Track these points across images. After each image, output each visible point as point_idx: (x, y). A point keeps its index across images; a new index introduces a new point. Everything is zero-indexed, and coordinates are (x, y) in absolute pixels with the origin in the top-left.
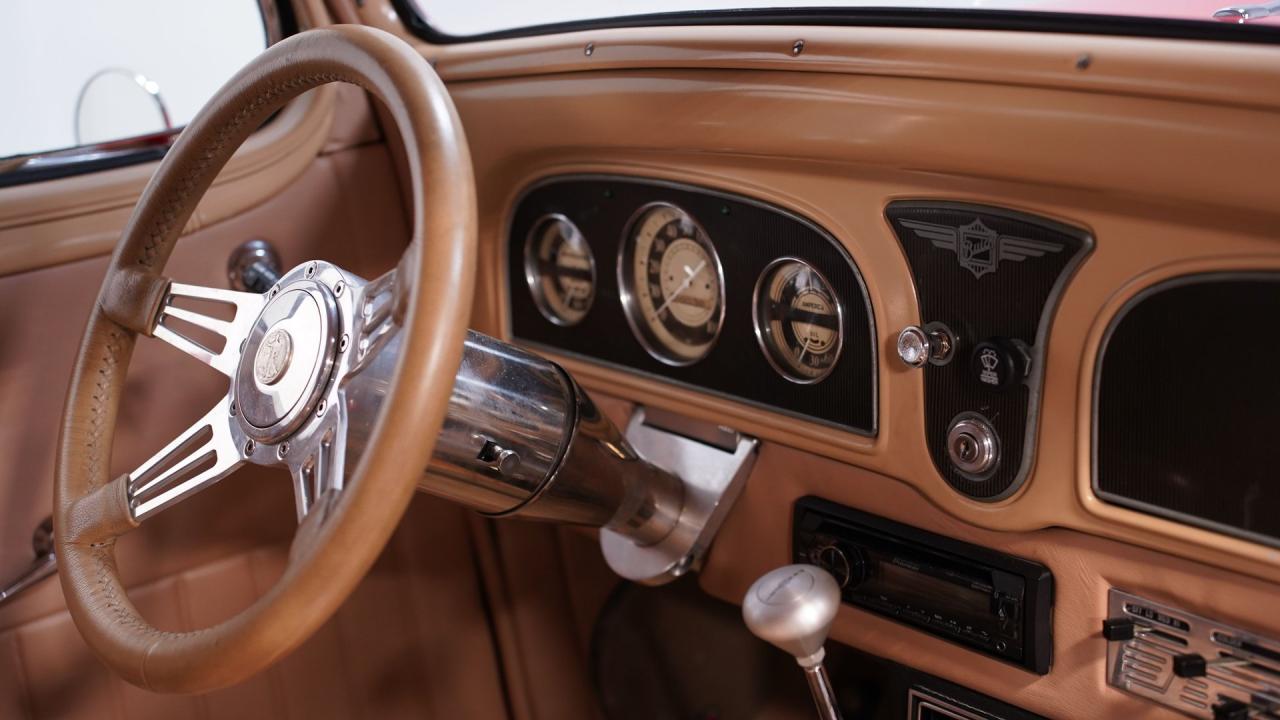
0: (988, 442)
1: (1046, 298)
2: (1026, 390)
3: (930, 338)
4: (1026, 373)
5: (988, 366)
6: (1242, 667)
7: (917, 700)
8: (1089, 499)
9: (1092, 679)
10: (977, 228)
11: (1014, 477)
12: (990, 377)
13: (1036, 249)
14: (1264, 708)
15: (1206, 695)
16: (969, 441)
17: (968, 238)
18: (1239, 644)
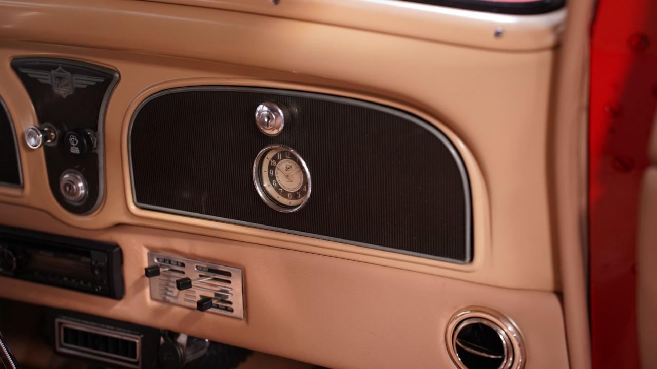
0: (81, 185)
1: (100, 106)
2: (96, 155)
3: (42, 132)
4: (95, 146)
5: (73, 144)
6: (209, 280)
7: (60, 324)
8: (133, 208)
9: (144, 298)
10: (60, 71)
11: (96, 200)
12: (75, 150)
13: (92, 81)
14: (220, 298)
15: (195, 297)
16: (70, 184)
17: (57, 77)
18: (207, 270)
